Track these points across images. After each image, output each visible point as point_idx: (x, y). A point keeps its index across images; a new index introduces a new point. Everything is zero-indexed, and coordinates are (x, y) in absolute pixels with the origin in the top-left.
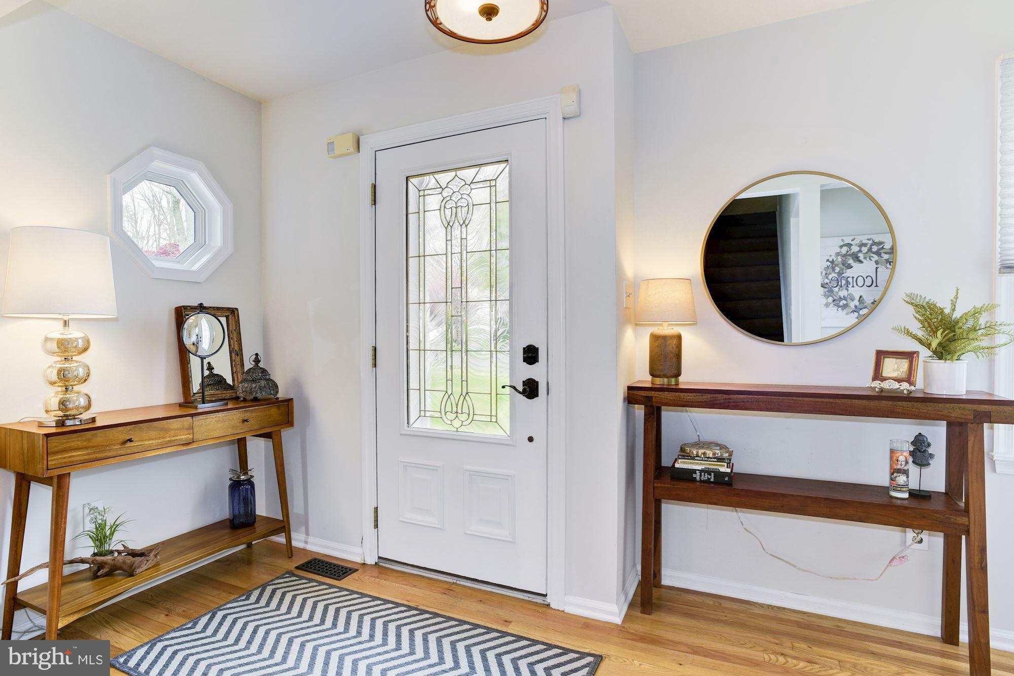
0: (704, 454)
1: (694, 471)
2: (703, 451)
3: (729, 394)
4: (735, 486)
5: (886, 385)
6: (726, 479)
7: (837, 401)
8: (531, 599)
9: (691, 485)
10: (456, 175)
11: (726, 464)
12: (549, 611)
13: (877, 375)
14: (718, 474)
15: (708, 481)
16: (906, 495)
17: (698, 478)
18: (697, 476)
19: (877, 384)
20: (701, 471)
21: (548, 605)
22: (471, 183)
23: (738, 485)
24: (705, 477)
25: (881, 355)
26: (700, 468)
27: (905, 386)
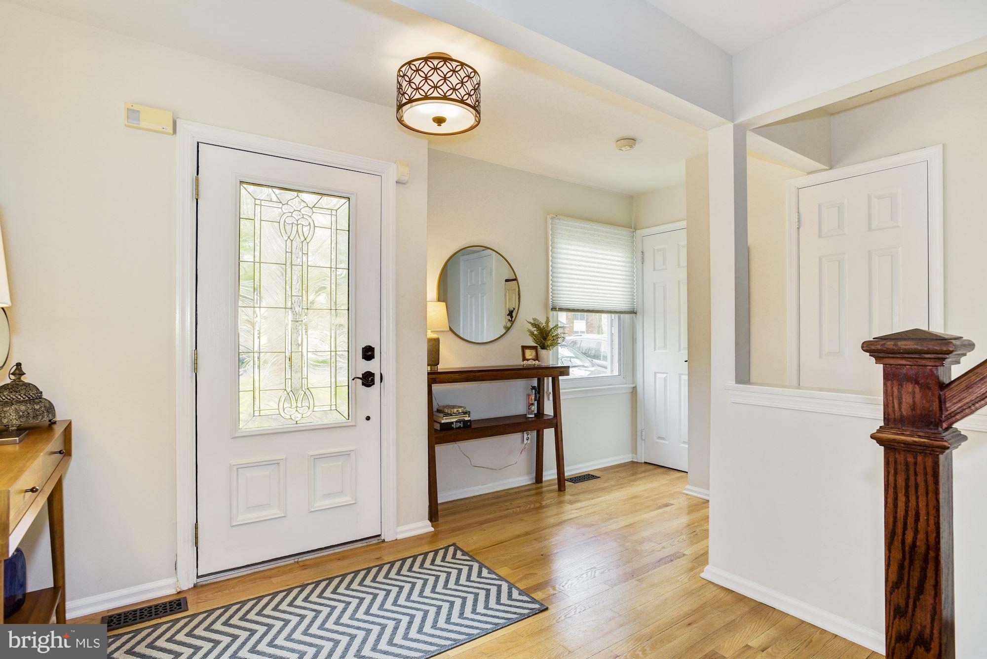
0: (458, 411)
1: (452, 423)
2: (457, 409)
3: (475, 373)
4: (472, 427)
5: (530, 362)
6: (469, 424)
7: (519, 372)
8: (368, 544)
9: (450, 432)
10: (298, 196)
11: (468, 415)
12: (384, 545)
13: (524, 359)
14: (465, 422)
15: (460, 427)
16: (533, 416)
17: (455, 427)
18: (454, 426)
19: (525, 362)
20: (456, 422)
21: (384, 541)
22: (314, 207)
23: (473, 426)
24: (458, 425)
25: (524, 348)
26: (454, 420)
27: (537, 362)
